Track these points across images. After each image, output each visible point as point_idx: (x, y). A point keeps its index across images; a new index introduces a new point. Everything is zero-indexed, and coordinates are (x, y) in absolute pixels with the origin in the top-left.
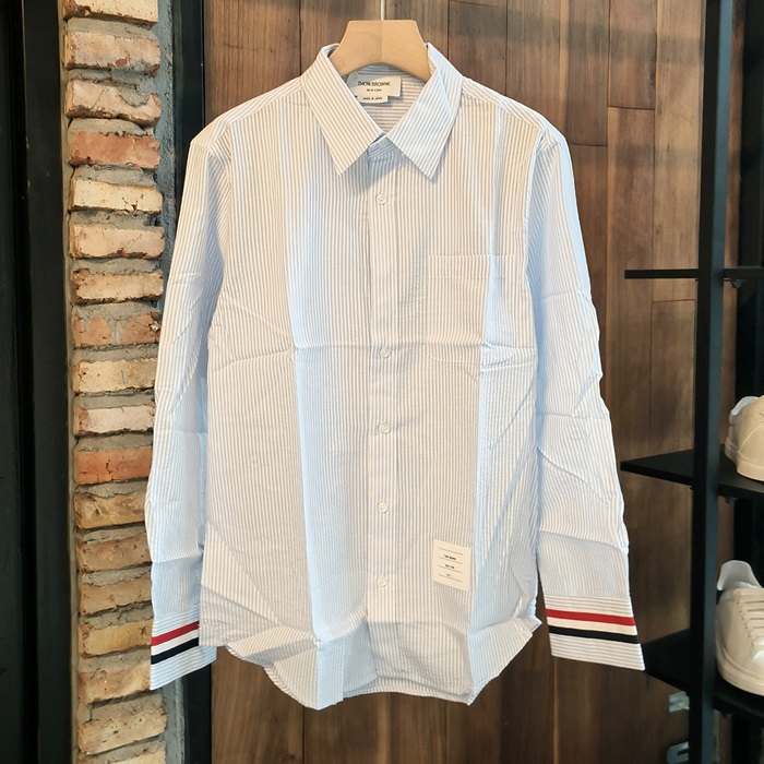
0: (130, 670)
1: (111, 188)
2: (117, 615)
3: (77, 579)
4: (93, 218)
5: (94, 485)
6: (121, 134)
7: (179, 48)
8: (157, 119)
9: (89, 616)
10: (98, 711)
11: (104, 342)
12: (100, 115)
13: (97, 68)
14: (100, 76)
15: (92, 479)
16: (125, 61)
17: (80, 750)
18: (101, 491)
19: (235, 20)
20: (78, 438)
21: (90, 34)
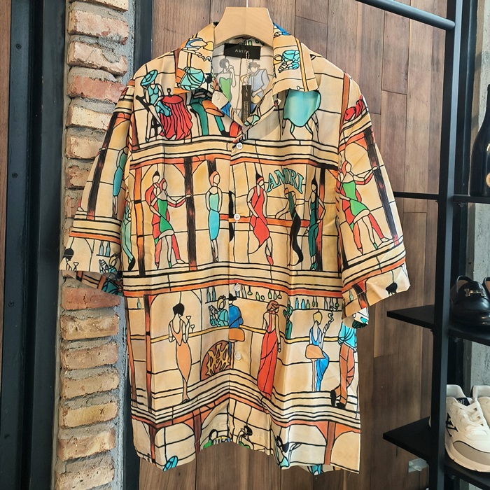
0: (92, 438)
1: (95, 114)
2: (85, 400)
4: (83, 133)
5: (75, 311)
6: (103, 79)
7: (138, 29)
8: (125, 72)
9: (68, 400)
10: (70, 466)
12: (91, 66)
13: (89, 36)
14: (92, 41)
15: (74, 306)
16: (107, 33)
18: (79, 315)
20: (65, 278)
21: (86, 13)
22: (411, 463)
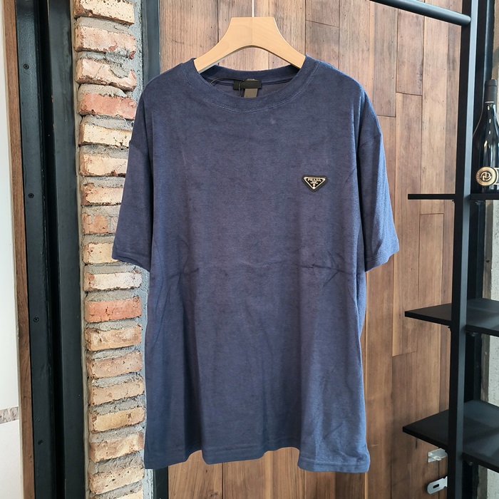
0: (121, 441)
1: (107, 131)
2: (113, 406)
3: (87, 383)
4: (96, 150)
5: (98, 323)
6: (113, 95)
7: (146, 42)
8: (134, 87)
9: (96, 406)
10: (101, 468)
11: (104, 231)
12: (100, 83)
13: (97, 51)
14: (100, 57)
15: (97, 319)
16: (114, 48)
17: (90, 491)
18: (103, 327)
19: (179, 26)
20: (87, 292)
21: (92, 29)
22: (430, 454)
